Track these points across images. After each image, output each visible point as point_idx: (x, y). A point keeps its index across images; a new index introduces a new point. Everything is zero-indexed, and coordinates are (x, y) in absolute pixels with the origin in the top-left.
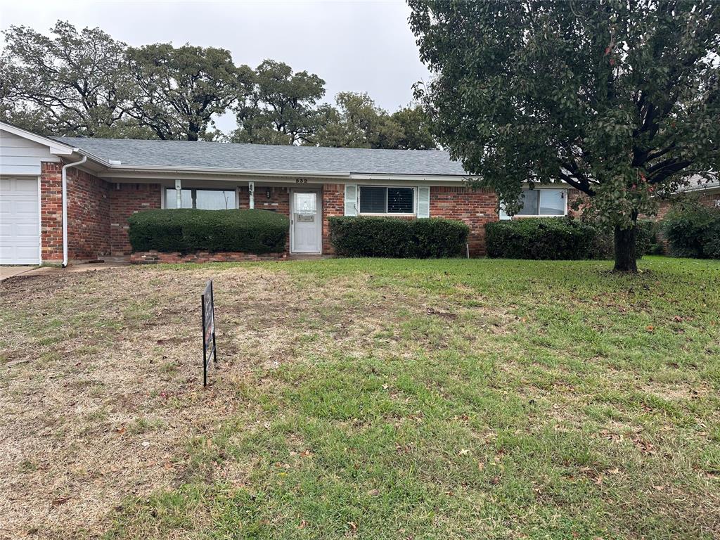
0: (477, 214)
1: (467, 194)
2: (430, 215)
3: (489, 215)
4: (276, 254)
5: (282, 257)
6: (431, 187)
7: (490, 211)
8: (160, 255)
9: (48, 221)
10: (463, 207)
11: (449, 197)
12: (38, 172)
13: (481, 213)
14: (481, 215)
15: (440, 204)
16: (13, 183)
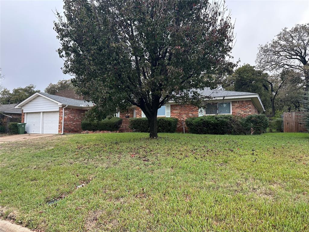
0: (189, 115)
1: (185, 107)
2: (171, 116)
3: (194, 115)
4: (116, 131)
5: (117, 132)
6: (171, 105)
7: (194, 113)
8: (89, 132)
9: (60, 123)
10: (183, 112)
11: (178, 108)
12: (58, 110)
13: (191, 114)
14: (191, 115)
15: (174, 111)
16: (52, 113)
